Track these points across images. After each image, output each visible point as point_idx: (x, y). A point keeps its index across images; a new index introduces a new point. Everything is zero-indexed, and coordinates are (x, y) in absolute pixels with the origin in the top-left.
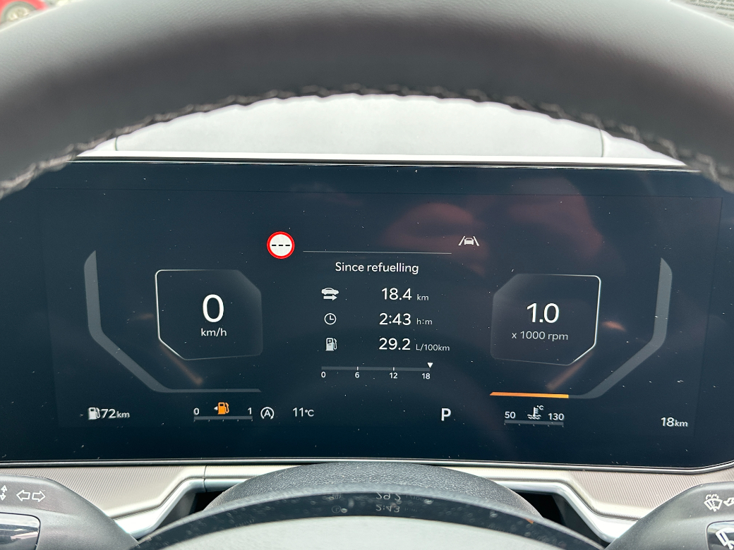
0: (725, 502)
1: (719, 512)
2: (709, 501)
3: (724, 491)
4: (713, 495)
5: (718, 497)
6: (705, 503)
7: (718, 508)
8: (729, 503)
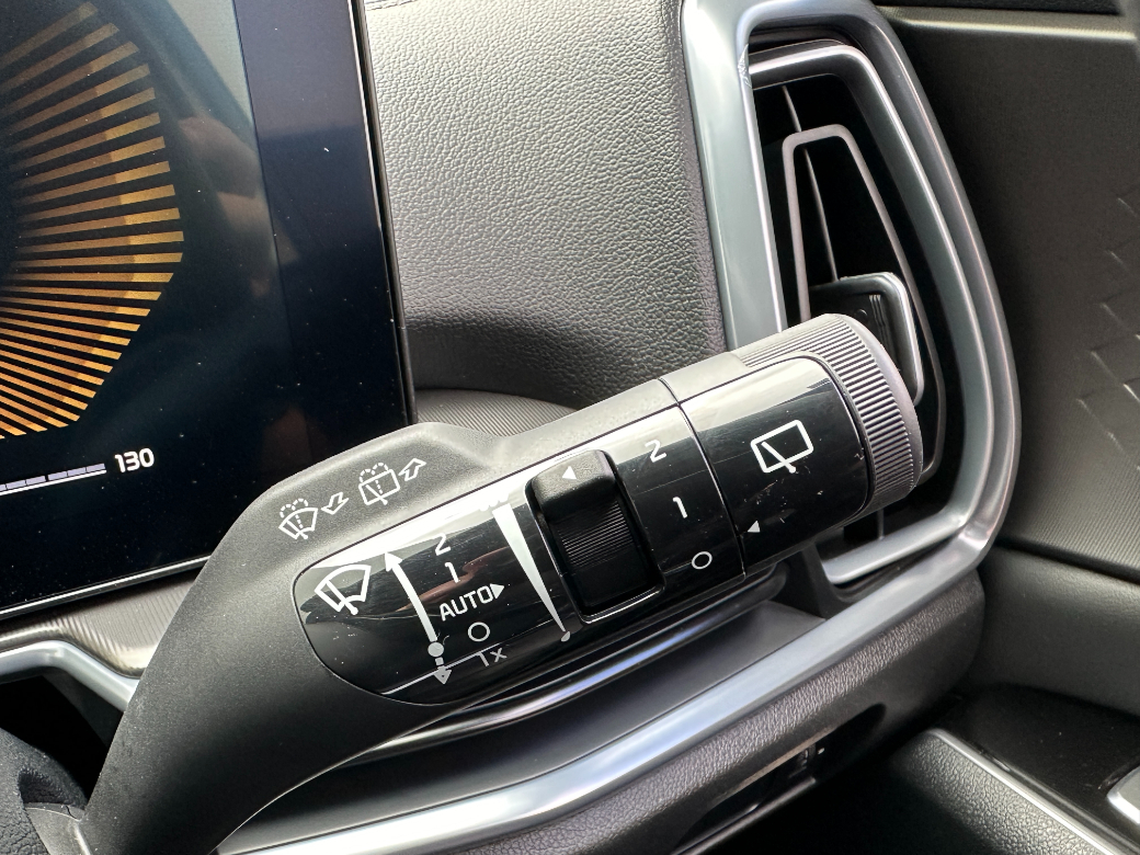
0: (324, 509)
1: (315, 538)
2: (287, 521)
3: (316, 483)
4: (295, 502)
5: (306, 503)
6: (281, 527)
7: (312, 529)
8: (332, 509)
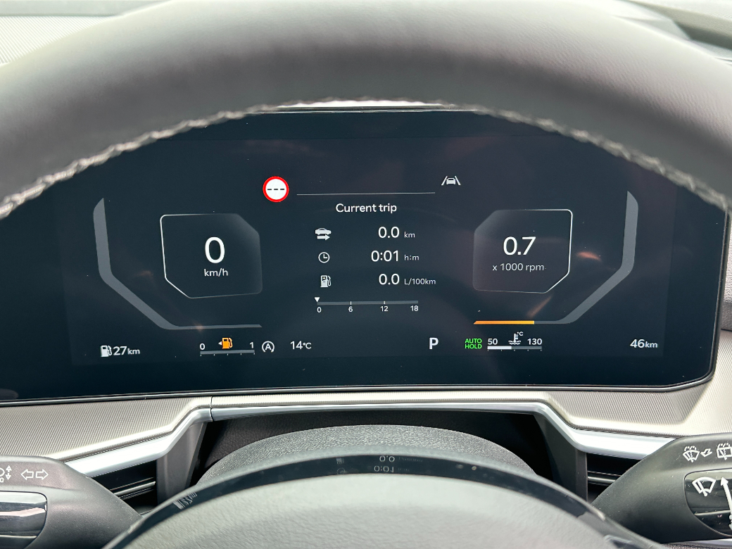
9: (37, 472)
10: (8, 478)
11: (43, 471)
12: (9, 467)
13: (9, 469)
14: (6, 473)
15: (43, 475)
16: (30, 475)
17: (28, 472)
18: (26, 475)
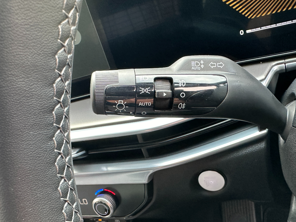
9: (218, 64)
10: (202, 67)
11: (221, 62)
12: (202, 61)
13: (202, 62)
14: (201, 64)
15: (222, 65)
16: (214, 65)
17: (212, 63)
18: (212, 65)
